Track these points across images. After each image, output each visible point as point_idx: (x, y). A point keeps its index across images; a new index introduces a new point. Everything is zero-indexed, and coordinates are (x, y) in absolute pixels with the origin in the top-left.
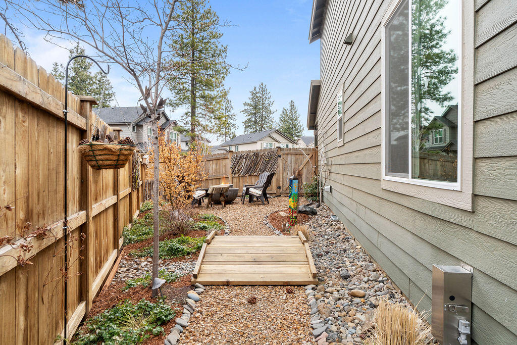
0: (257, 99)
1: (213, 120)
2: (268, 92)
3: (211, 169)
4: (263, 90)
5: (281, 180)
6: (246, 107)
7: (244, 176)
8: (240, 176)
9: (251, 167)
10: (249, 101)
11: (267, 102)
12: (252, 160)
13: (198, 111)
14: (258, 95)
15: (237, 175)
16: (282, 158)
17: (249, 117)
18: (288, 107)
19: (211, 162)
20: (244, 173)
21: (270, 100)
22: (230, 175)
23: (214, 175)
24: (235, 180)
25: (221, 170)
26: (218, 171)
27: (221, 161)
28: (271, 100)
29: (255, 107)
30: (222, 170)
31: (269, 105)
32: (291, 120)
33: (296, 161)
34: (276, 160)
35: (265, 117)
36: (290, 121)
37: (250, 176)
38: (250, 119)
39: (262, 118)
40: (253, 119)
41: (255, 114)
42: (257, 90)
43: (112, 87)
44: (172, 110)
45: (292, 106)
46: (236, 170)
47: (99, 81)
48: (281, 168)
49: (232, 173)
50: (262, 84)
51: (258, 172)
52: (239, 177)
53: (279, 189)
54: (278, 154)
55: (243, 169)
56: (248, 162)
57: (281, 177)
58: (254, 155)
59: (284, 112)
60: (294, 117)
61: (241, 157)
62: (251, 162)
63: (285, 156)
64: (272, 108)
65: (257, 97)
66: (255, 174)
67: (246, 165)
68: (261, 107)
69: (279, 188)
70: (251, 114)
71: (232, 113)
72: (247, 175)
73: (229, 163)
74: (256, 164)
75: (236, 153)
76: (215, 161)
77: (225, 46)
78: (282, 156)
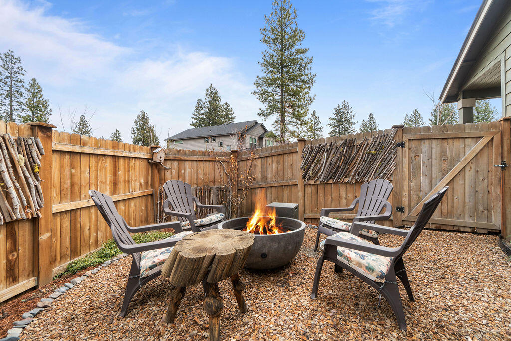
0: (340, 114)
1: (300, 126)
2: (350, 107)
3: (269, 170)
4: (346, 106)
5: (405, 193)
6: (332, 121)
7: (325, 182)
8: (318, 182)
9: (339, 167)
10: (334, 117)
11: (349, 116)
12: (341, 154)
13: (288, 119)
14: (341, 111)
15: (312, 182)
16: (406, 149)
17: (334, 129)
18: (367, 119)
19: (270, 159)
20: (325, 178)
21: (351, 114)
22: (299, 182)
23: (274, 179)
24: (309, 189)
25: (286, 173)
26: (281, 173)
27: (286, 157)
28: (353, 114)
29: (339, 121)
30: (288, 173)
31: (351, 118)
32: (370, 129)
33: (443, 153)
34: (392, 152)
35: (348, 128)
36: (369, 131)
37: (336, 183)
38: (334, 130)
39: (345, 129)
40: (337, 130)
41: (339, 126)
42: (341, 107)
43: (233, 113)
44: (264, 120)
45: (371, 117)
46: (310, 172)
47: (226, 110)
48: (406, 170)
49: (304, 177)
50: (345, 102)
51: (354, 176)
52: (315, 185)
53: (399, 213)
54: (397, 140)
55: (324, 171)
56: (333, 159)
57: (405, 187)
58: (344, 144)
59: (364, 124)
60: (373, 127)
61: (320, 149)
62: (339, 159)
63: (414, 143)
64: (353, 121)
65: (340, 112)
66: (346, 180)
67: (328, 163)
68: (344, 120)
69: (401, 210)
70: (336, 126)
71: (320, 127)
72: (331, 181)
73: (298, 161)
74: (348, 162)
75: (311, 142)
76: (275, 159)
77: (310, 58)
78: (407, 145)
